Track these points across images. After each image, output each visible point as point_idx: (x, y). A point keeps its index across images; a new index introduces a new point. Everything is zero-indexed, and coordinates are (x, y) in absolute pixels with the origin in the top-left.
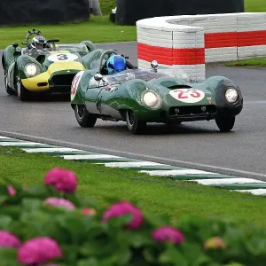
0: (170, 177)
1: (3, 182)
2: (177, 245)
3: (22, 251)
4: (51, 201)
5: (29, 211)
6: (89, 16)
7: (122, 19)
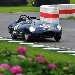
0: (50, 50)
1: (6, 50)
2: (55, 69)
3: (12, 70)
4: (19, 56)
5: (13, 58)
6: (26, 4)
7: (36, 5)
